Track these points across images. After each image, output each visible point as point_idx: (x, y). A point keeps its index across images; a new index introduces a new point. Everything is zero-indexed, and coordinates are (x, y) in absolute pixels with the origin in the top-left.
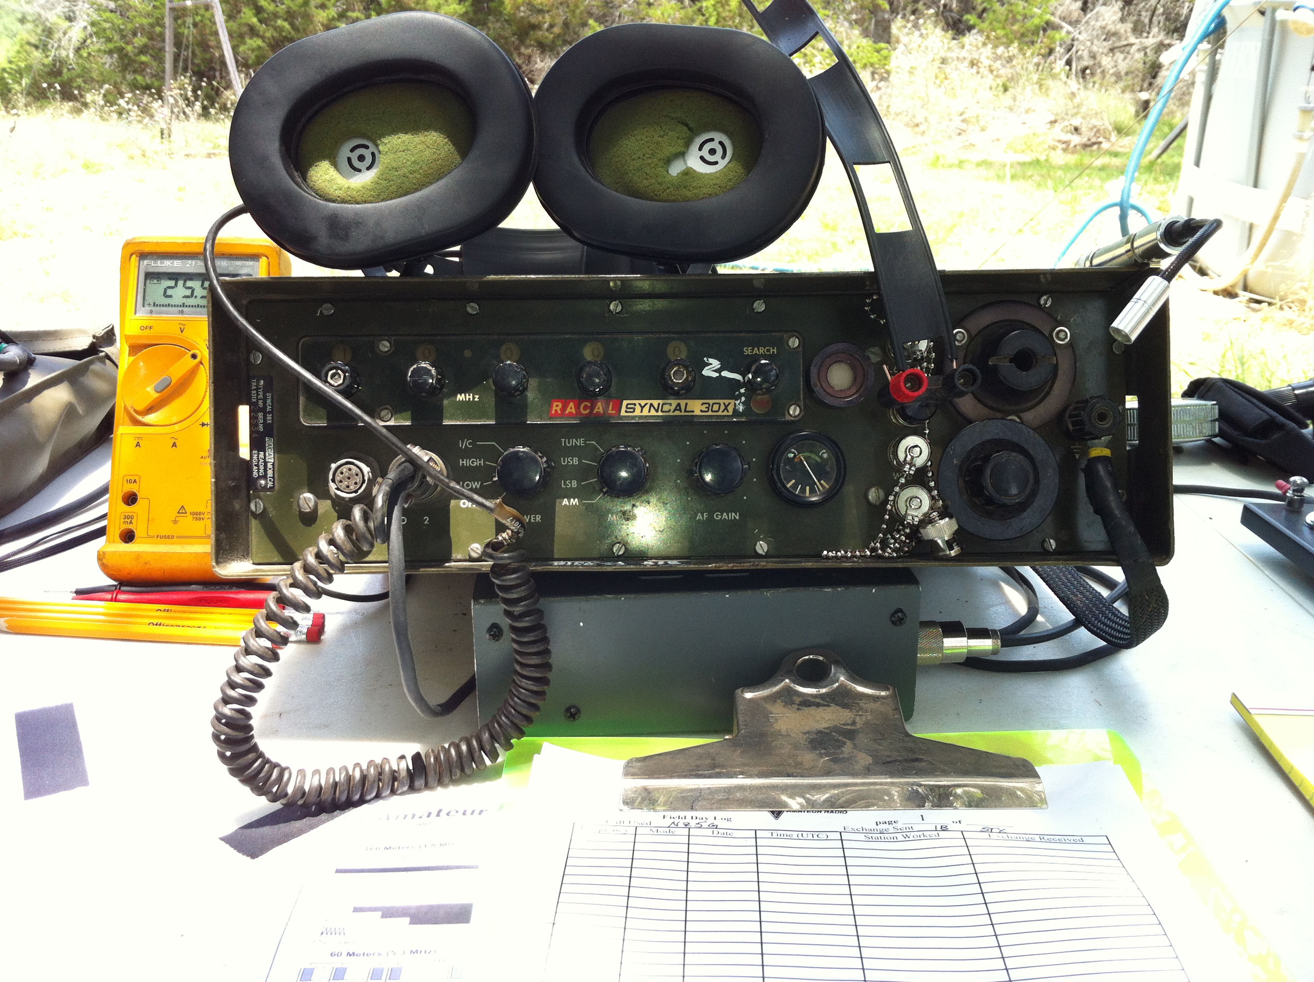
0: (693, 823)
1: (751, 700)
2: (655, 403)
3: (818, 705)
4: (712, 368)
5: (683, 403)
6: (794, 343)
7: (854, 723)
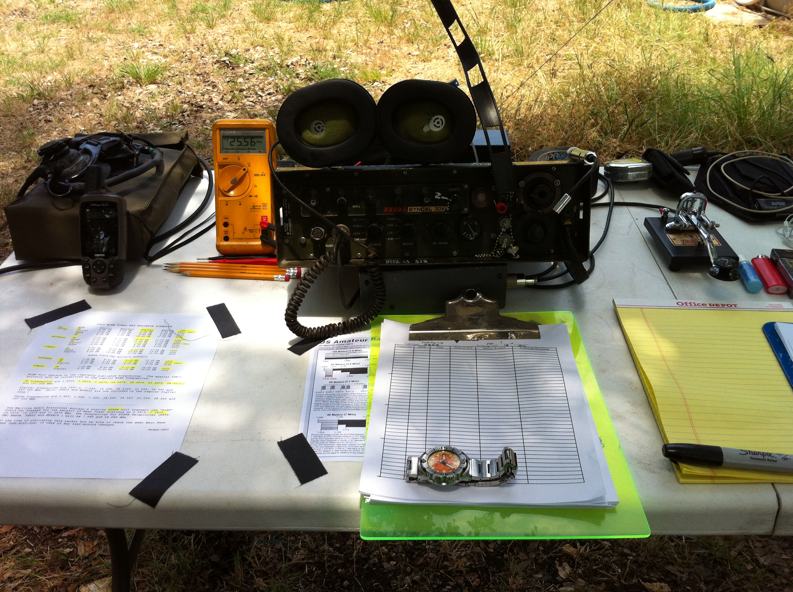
0: (431, 344)
1: (450, 304)
2: (419, 208)
3: (472, 306)
4: (438, 195)
5: (428, 208)
6: (466, 186)
7: (483, 312)
